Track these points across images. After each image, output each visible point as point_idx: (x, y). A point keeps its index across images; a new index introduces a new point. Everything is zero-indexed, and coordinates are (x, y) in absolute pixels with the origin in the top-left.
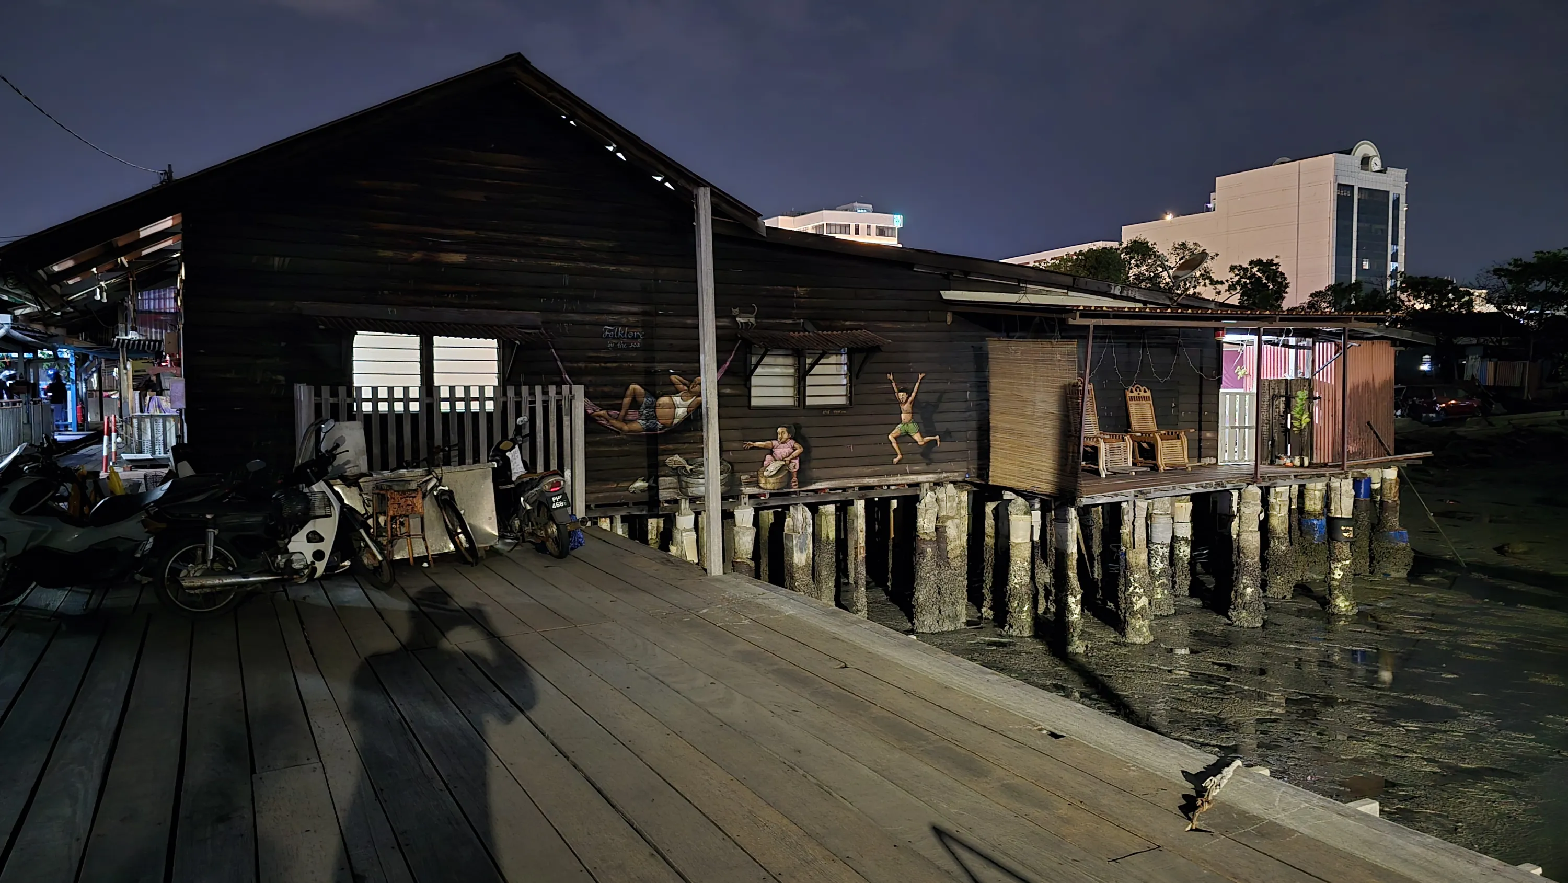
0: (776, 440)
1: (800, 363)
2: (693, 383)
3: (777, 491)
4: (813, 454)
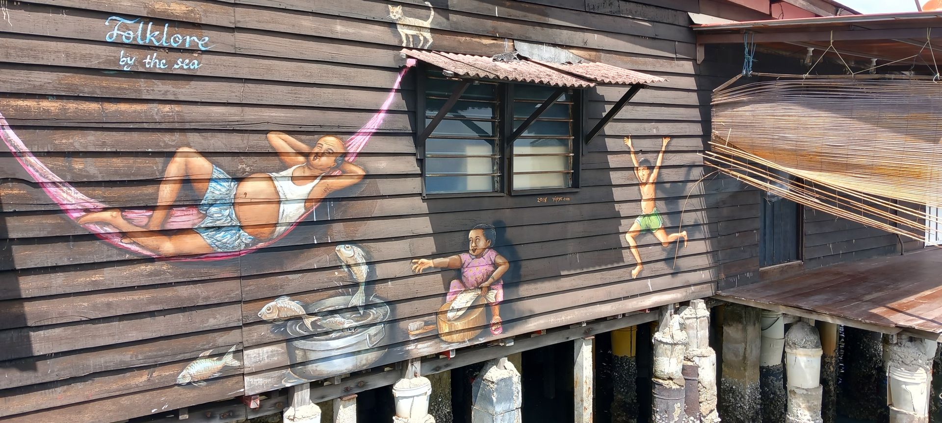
0: (467, 251)
1: (502, 116)
2: (316, 150)
3: (468, 344)
4: (523, 271)
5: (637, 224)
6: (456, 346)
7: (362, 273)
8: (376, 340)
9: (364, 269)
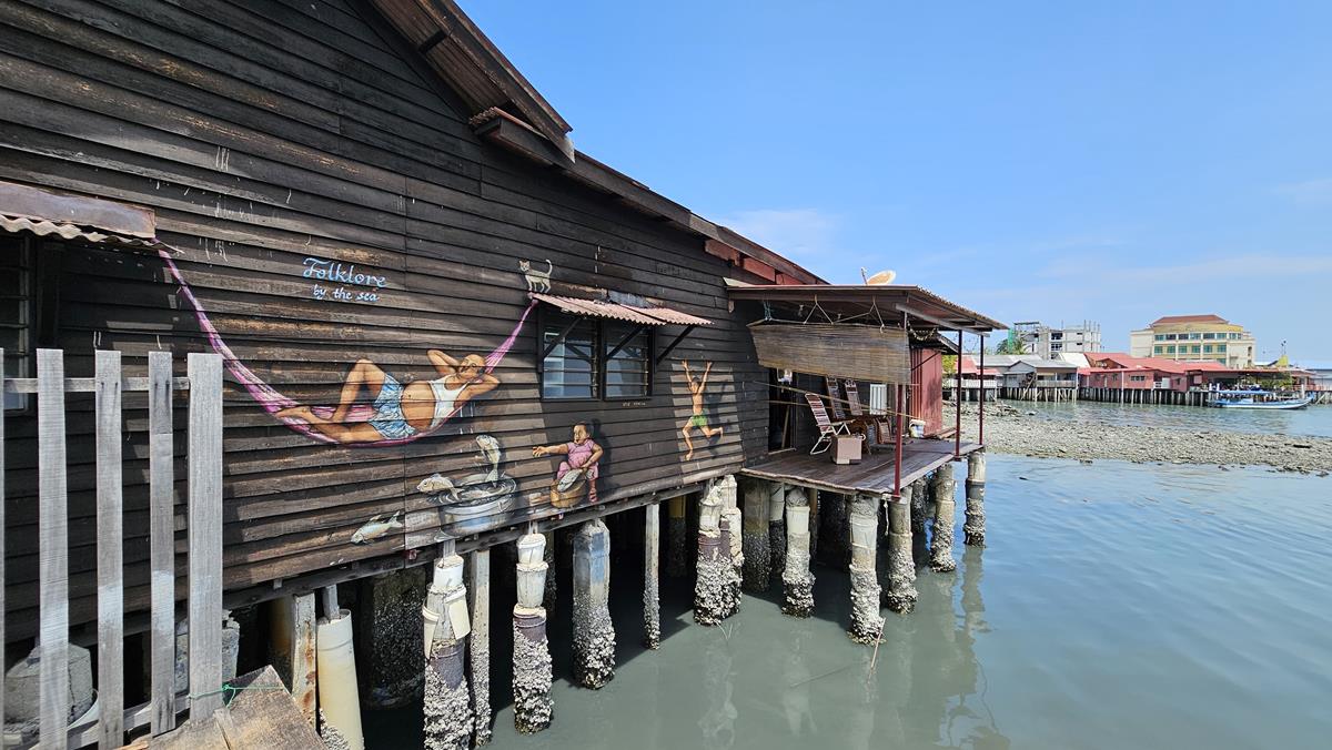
0: (573, 441)
1: (599, 343)
2: (464, 364)
3: (572, 509)
4: (612, 456)
5: (690, 423)
6: (564, 511)
7: (495, 458)
8: (506, 507)
9: (498, 454)
